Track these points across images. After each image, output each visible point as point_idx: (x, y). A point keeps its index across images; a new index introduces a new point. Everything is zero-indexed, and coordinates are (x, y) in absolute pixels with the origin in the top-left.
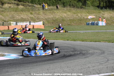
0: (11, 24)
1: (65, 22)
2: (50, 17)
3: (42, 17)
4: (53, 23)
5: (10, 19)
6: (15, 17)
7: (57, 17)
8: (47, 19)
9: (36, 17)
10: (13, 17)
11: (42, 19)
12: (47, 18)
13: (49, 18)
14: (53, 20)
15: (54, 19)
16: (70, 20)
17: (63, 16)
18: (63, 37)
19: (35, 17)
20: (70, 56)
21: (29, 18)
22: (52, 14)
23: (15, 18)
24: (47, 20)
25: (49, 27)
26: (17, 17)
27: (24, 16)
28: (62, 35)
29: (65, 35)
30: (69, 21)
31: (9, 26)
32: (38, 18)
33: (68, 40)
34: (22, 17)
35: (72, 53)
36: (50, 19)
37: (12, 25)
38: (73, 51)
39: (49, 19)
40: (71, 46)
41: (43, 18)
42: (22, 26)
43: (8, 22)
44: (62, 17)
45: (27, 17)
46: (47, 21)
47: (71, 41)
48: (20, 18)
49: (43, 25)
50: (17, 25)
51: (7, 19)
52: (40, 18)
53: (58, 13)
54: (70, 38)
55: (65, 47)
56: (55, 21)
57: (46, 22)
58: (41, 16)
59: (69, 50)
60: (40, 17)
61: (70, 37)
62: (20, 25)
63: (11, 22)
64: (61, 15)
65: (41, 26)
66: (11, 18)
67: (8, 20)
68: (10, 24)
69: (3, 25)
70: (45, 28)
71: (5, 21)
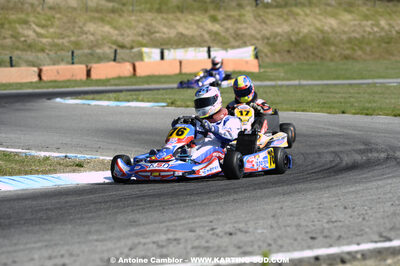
0: (144, 55)
1: (333, 48)
2: (279, 30)
3: (251, 31)
4: (289, 51)
5: (140, 38)
6: (155, 32)
7: (305, 30)
8: (268, 39)
9: (231, 31)
10: (149, 31)
11: (252, 36)
12: (268, 35)
13: (277, 35)
14: (291, 41)
15: (293, 38)
16: (350, 40)
17: (326, 28)
18: (325, 103)
19: (227, 29)
20: (353, 167)
21: (206, 36)
22: (286, 20)
23: (158, 35)
24: (271, 41)
25: (275, 65)
26: (165, 30)
27: (188, 29)
28: (321, 92)
29: (331, 95)
30: (348, 45)
31: (137, 64)
32: (238, 35)
33: (343, 113)
34: (181, 29)
35: (358, 158)
36: (279, 38)
37: (146, 59)
38: (361, 152)
39: (275, 38)
40: (355, 132)
41: (254, 32)
42: (181, 63)
43: (132, 48)
44: (322, 32)
45: (200, 30)
46: (267, 44)
47: (355, 114)
48: (172, 33)
49: (256, 57)
50: (163, 58)
51: (130, 38)
52: (243, 35)
53: (307, 15)
54: (352, 106)
55: (334, 135)
56: (296, 44)
57: (266, 50)
58: (246, 28)
59: (349, 148)
60: (243, 31)
61: (352, 100)
62: (175, 60)
63: (145, 50)
64: (318, 24)
65: (247, 62)
66: (142, 35)
67: (133, 41)
68: (140, 56)
69: (115, 60)
70: (262, 70)
71: (122, 47)
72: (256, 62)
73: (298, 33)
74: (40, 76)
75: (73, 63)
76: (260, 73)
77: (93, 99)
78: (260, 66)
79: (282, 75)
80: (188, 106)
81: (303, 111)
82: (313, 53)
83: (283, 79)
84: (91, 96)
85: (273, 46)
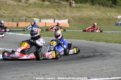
1: (93, 21)
4: (79, 21)
6: (39, 14)
7: (85, 15)
10: (37, 13)
11: (69, 16)
12: (73, 16)
13: (76, 16)
16: (98, 19)
17: (91, 15)
18: (86, 37)
19: (61, 14)
20: (89, 57)
21: (55, 16)
22: (79, 12)
24: (74, 18)
25: (75, 25)
26: (42, 13)
27: (49, 13)
29: (89, 35)
30: (97, 20)
31: (32, 23)
32: (64, 16)
33: (91, 40)
34: (47, 13)
35: (91, 54)
38: (93, 52)
40: (93, 46)
42: (46, 23)
43: (32, 18)
45: (53, 14)
46: (73, 19)
49: (69, 23)
50: (40, 22)
51: (31, 15)
52: (66, 16)
53: (85, 11)
55: (86, 47)
56: (81, 19)
58: (67, 14)
59: (90, 51)
61: (94, 37)
62: (44, 22)
64: (89, 14)
65: (66, 24)
66: (35, 14)
69: (26, 21)
71: (29, 18)
72: (68, 24)
73: (82, 16)
75: (13, 22)
76: (69, 27)
77: (17, 33)
79: (76, 28)
80: (45, 36)
81: (79, 39)
82: (87, 22)
84: (17, 32)
85: (74, 19)
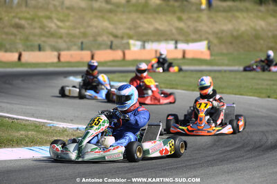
0: (131, 45)
1: (262, 42)
2: (225, 28)
3: (205, 28)
4: (231, 43)
5: (128, 31)
6: (139, 27)
7: (243, 29)
8: (217, 34)
9: (192, 28)
10: (135, 26)
11: (206, 32)
12: (217, 31)
13: (223, 31)
14: (233, 36)
15: (235, 34)
17: (258, 27)
19: (189, 27)
21: (174, 31)
22: (230, 21)
23: (140, 29)
24: (219, 36)
25: (222, 54)
26: (146, 25)
27: (162, 25)
31: (127, 52)
32: (196, 31)
33: (269, 97)
34: (157, 26)
36: (225, 33)
37: (133, 48)
39: (222, 33)
42: (156, 51)
43: (122, 38)
44: (255, 30)
45: (170, 26)
46: (216, 37)
47: (276, 98)
48: (151, 28)
49: (209, 48)
50: (144, 48)
51: (121, 31)
52: (200, 31)
53: (244, 18)
54: (275, 92)
56: (236, 38)
57: (215, 41)
58: (201, 26)
60: (200, 28)
62: (151, 50)
63: (131, 42)
64: (252, 24)
65: (202, 52)
66: (130, 29)
67: (124, 33)
68: (128, 46)
69: (111, 48)
70: (213, 58)
71: (116, 36)
72: (207, 52)
73: (238, 31)
74: (59, 58)
75: (82, 50)
76: (211, 60)
78: (211, 55)
79: (226, 62)
83: (227, 65)
85: (220, 39)
